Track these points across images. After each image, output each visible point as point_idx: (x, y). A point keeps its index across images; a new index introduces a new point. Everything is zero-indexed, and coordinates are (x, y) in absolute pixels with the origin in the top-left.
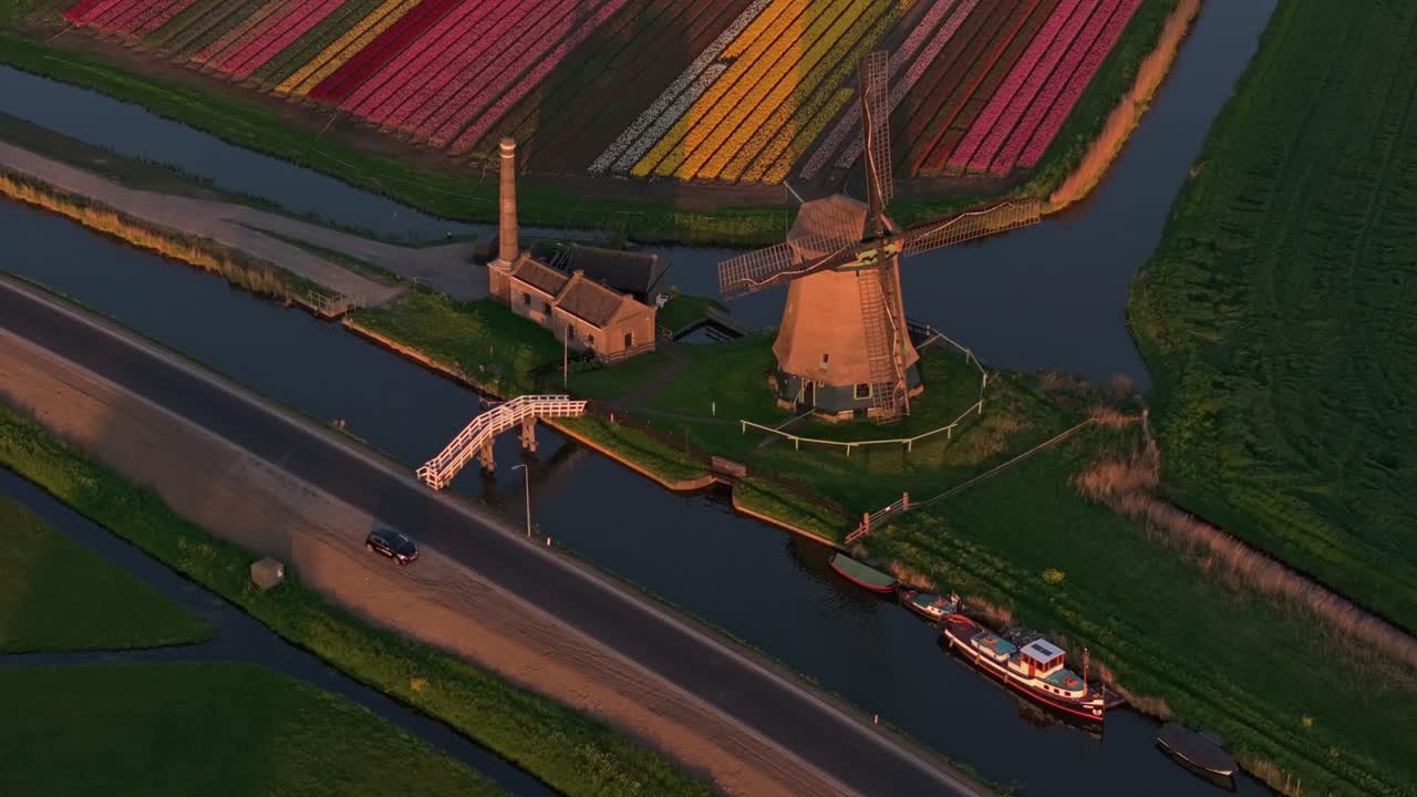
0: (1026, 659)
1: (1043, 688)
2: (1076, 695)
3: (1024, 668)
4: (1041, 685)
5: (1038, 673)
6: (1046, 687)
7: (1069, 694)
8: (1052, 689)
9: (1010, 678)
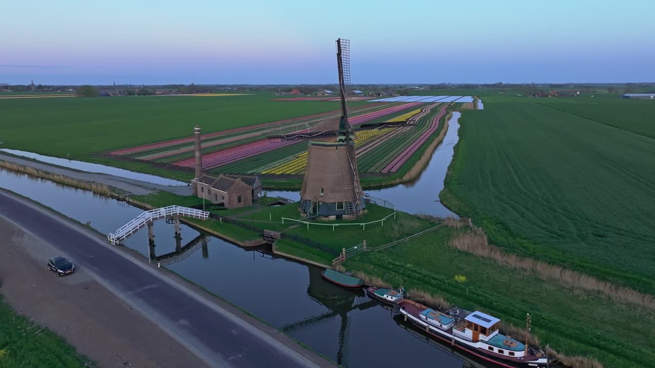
0: (470, 325)
1: (487, 349)
2: (519, 354)
3: (469, 333)
4: (486, 347)
5: (481, 337)
6: (490, 348)
7: (513, 354)
8: (496, 350)
9: (456, 342)
